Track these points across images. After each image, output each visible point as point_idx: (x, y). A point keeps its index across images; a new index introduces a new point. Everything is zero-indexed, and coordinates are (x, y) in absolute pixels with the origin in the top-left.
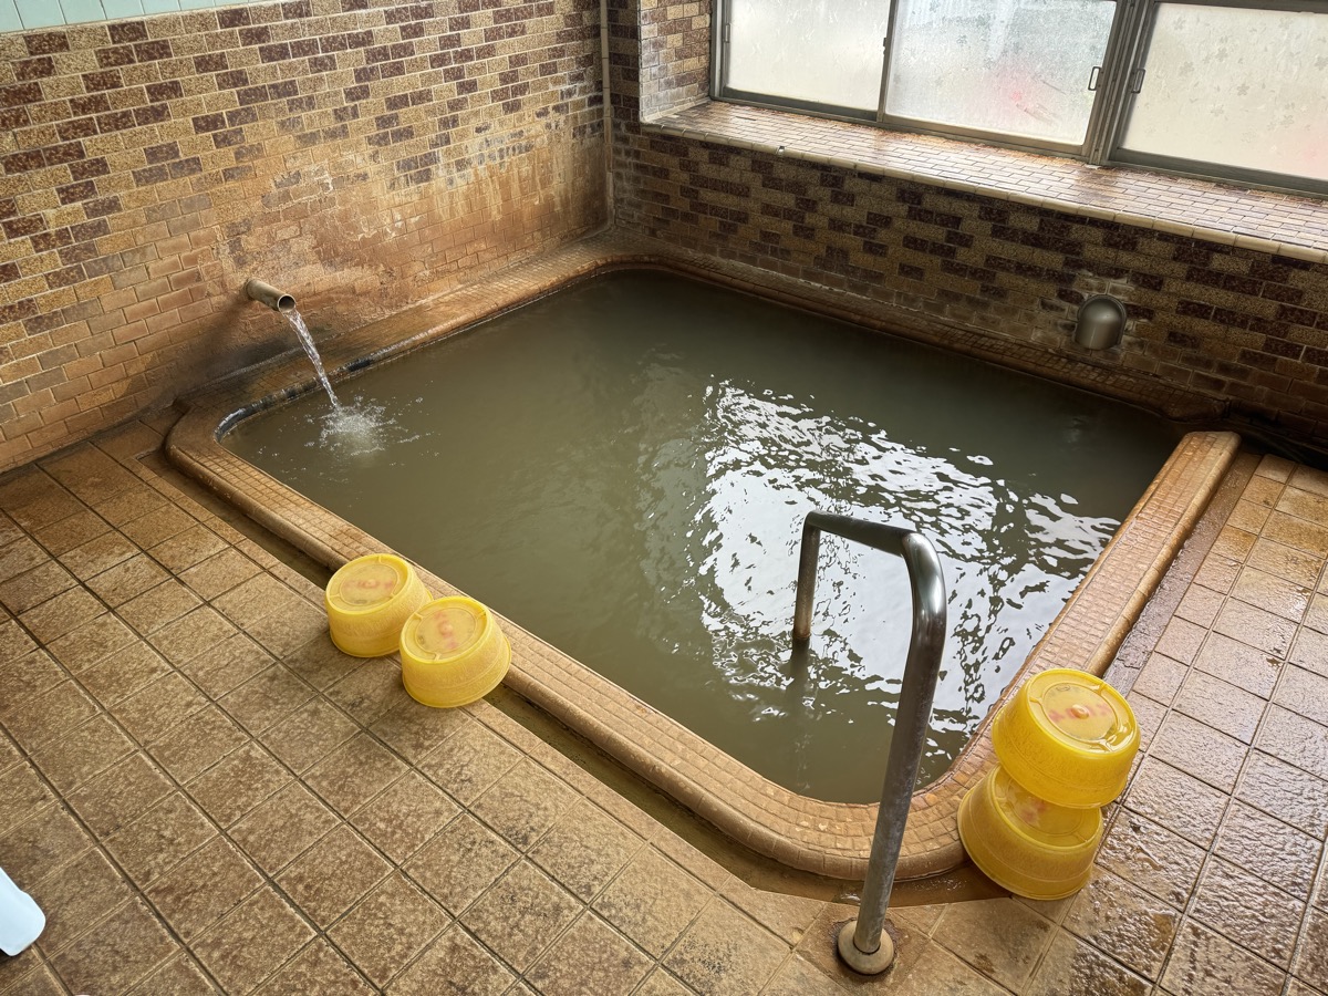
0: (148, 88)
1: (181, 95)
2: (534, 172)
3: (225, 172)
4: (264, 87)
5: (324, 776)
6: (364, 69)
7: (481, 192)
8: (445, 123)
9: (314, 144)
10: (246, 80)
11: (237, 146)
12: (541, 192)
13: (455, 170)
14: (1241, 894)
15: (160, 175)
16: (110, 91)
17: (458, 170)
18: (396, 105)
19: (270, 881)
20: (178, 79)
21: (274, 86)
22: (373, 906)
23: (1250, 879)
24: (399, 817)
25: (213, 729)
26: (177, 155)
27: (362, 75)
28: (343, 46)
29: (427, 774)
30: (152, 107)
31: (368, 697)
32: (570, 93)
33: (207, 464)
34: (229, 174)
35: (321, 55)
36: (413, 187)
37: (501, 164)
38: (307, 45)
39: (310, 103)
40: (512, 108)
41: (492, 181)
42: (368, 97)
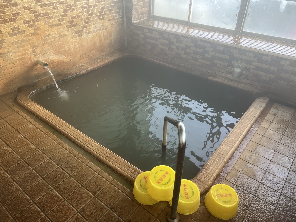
0: (12, 14)
1: (20, 15)
2: (107, 34)
3: (31, 34)
4: (41, 14)
5: (49, 178)
6: (65, 10)
7: (94, 39)
8: (86, 23)
9: (53, 27)
10: (36, 12)
11: (34, 27)
12: (109, 39)
13: (88, 34)
14: (261, 206)
15: (15, 34)
16: (3, 14)
17: (89, 34)
18: (73, 18)
19: (35, 203)
20: (20, 12)
21: (43, 13)
22: (59, 208)
23: (264, 202)
24: (66, 187)
25: (23, 167)
26: (19, 29)
27: (65, 11)
28: (60, 4)
29: (74, 177)
30: (13, 18)
31: (61, 159)
32: (116, 16)
33: (26, 103)
34: (32, 34)
35: (55, 6)
36: (78, 38)
37: (99, 32)
38: (51, 4)
39: (52, 18)
40: (101, 19)
41: (97, 36)
42: (66, 16)
